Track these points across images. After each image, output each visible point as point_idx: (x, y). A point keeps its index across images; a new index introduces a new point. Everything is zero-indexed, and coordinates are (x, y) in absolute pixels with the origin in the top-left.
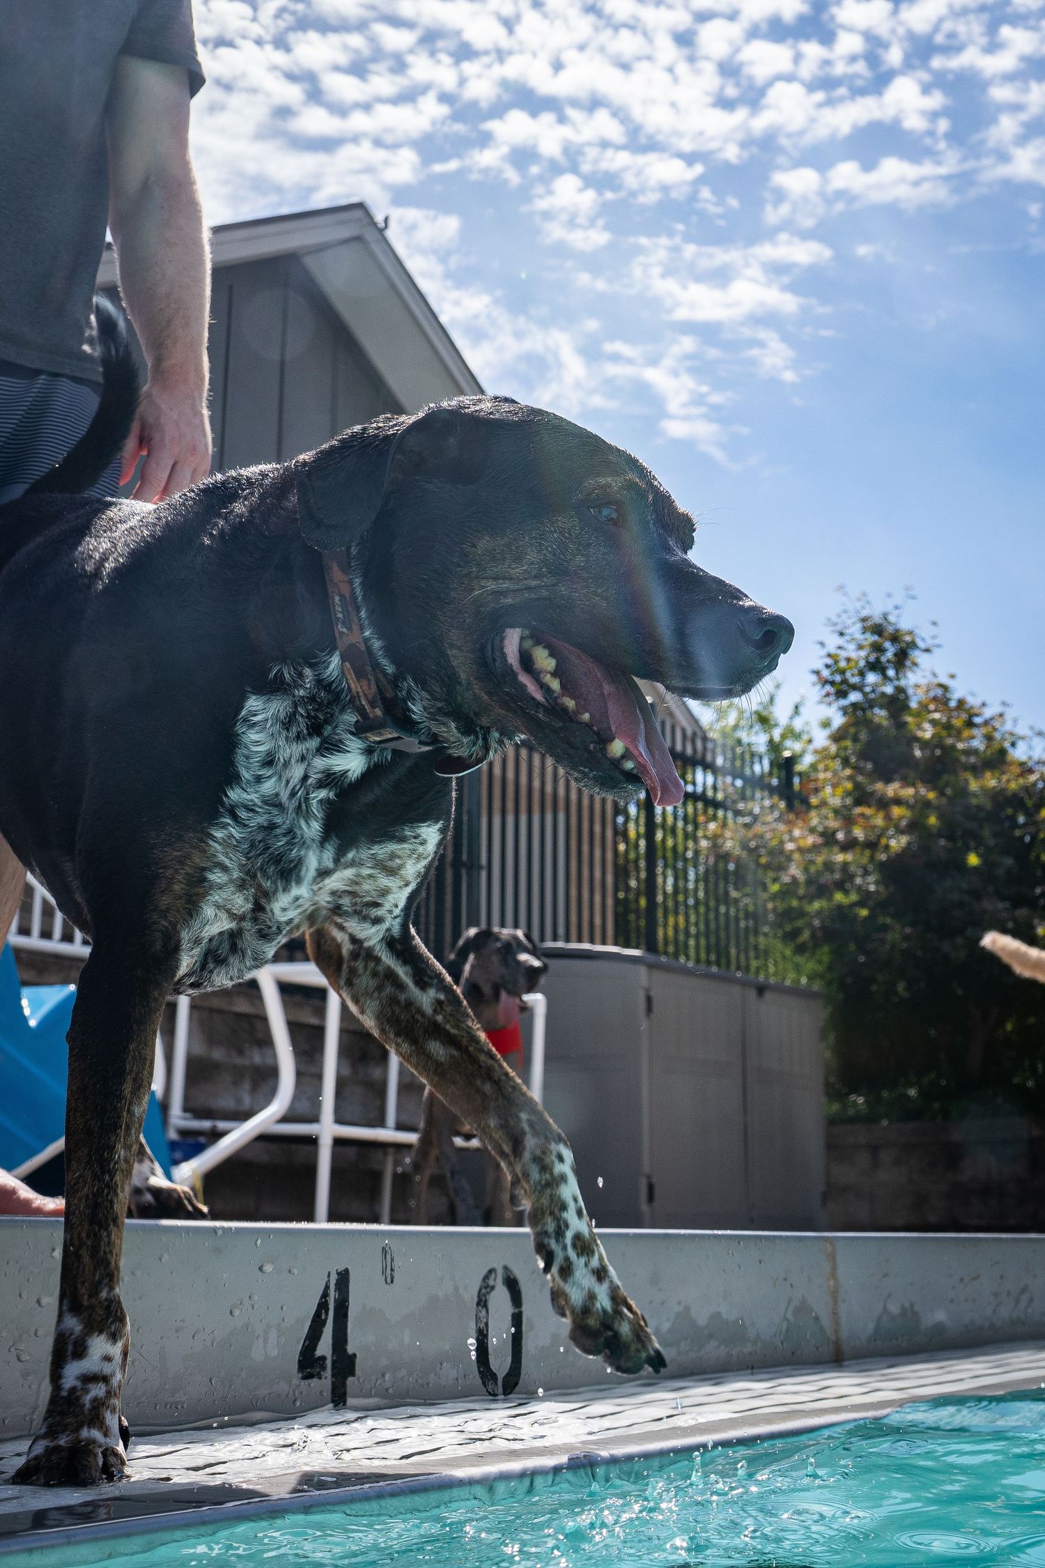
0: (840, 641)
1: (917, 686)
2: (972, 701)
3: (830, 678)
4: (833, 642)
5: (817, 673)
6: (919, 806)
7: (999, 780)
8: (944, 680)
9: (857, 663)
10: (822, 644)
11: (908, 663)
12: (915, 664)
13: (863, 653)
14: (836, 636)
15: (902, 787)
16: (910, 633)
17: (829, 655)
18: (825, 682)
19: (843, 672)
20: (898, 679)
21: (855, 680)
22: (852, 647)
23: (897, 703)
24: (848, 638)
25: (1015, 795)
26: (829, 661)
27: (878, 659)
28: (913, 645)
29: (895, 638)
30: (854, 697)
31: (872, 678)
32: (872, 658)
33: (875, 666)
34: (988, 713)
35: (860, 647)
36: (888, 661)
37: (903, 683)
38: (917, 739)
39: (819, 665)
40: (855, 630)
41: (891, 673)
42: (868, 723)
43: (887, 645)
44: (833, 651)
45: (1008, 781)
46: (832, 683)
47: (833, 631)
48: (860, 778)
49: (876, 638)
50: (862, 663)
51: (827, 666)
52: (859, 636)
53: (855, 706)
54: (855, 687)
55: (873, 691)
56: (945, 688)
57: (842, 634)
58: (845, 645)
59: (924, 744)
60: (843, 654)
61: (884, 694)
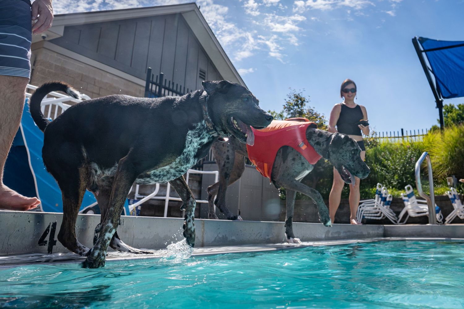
0: (290, 99)
1: (306, 109)
2: (318, 113)
8: (312, 108)
9: (292, 104)
11: (304, 104)
16: (305, 98)
19: (290, 106)
20: (301, 108)
21: (292, 108)
22: (292, 100)
23: (301, 113)
24: (291, 99)
26: (287, 103)
27: (297, 103)
28: (305, 101)
30: (292, 111)
31: (296, 107)
36: (300, 104)
37: (302, 108)
40: (293, 97)
41: (300, 106)
43: (299, 100)
47: (288, 97)
55: (296, 110)
61: (298, 111)
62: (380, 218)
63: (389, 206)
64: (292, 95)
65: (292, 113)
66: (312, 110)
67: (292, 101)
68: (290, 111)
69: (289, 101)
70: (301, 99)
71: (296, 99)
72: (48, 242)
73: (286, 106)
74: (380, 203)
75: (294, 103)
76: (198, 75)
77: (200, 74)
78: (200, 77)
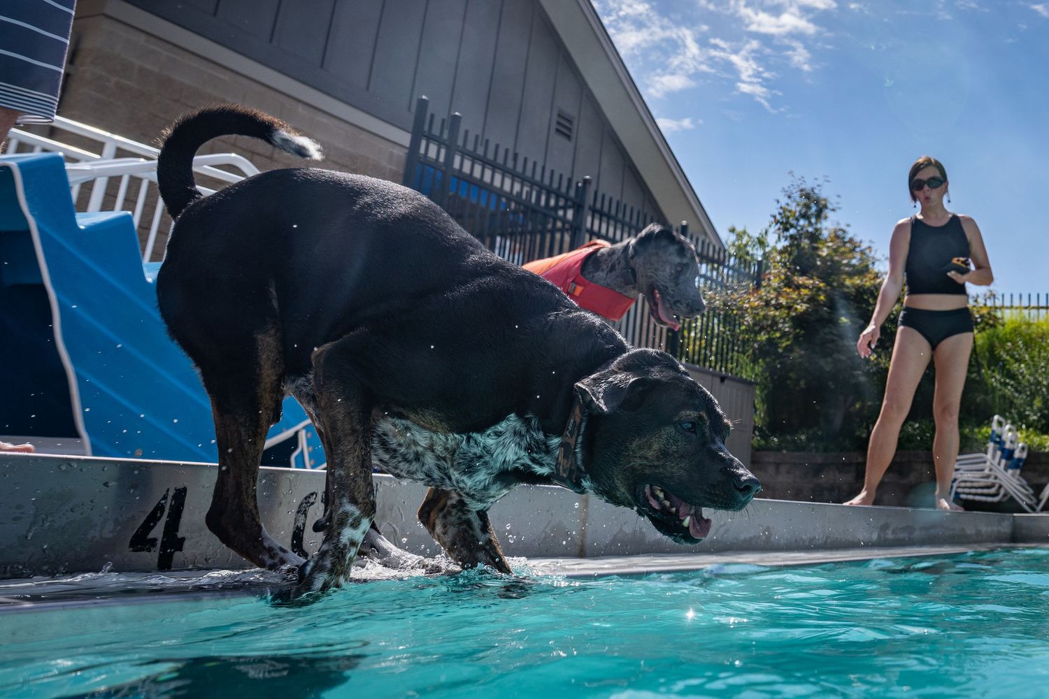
2: (857, 239)
3: (781, 221)
4: (784, 201)
5: (775, 217)
7: (862, 281)
8: (843, 226)
13: (798, 209)
16: (825, 200)
17: (781, 208)
18: (777, 222)
19: (788, 218)
20: (816, 224)
21: (794, 222)
23: (814, 237)
25: (869, 289)
27: (806, 212)
28: (825, 206)
29: (817, 202)
31: (802, 222)
32: (803, 211)
33: (805, 216)
34: (864, 246)
35: (798, 205)
36: (812, 214)
37: (819, 226)
39: (776, 213)
40: (796, 195)
41: (813, 220)
43: (812, 205)
44: (783, 205)
45: (866, 281)
46: (782, 223)
48: (789, 274)
50: (797, 214)
51: (780, 214)
52: (798, 199)
54: (792, 226)
55: (802, 229)
57: (789, 197)
59: (822, 259)
61: (807, 231)
62: (996, 499)
63: (1018, 472)
64: (794, 191)
65: (792, 237)
66: (844, 232)
67: (793, 207)
68: (786, 230)
69: (788, 204)
70: (817, 204)
71: (804, 201)
72: (159, 543)
73: (778, 217)
74: (999, 464)
75: (800, 211)
76: (554, 126)
77: (559, 123)
78: (558, 130)
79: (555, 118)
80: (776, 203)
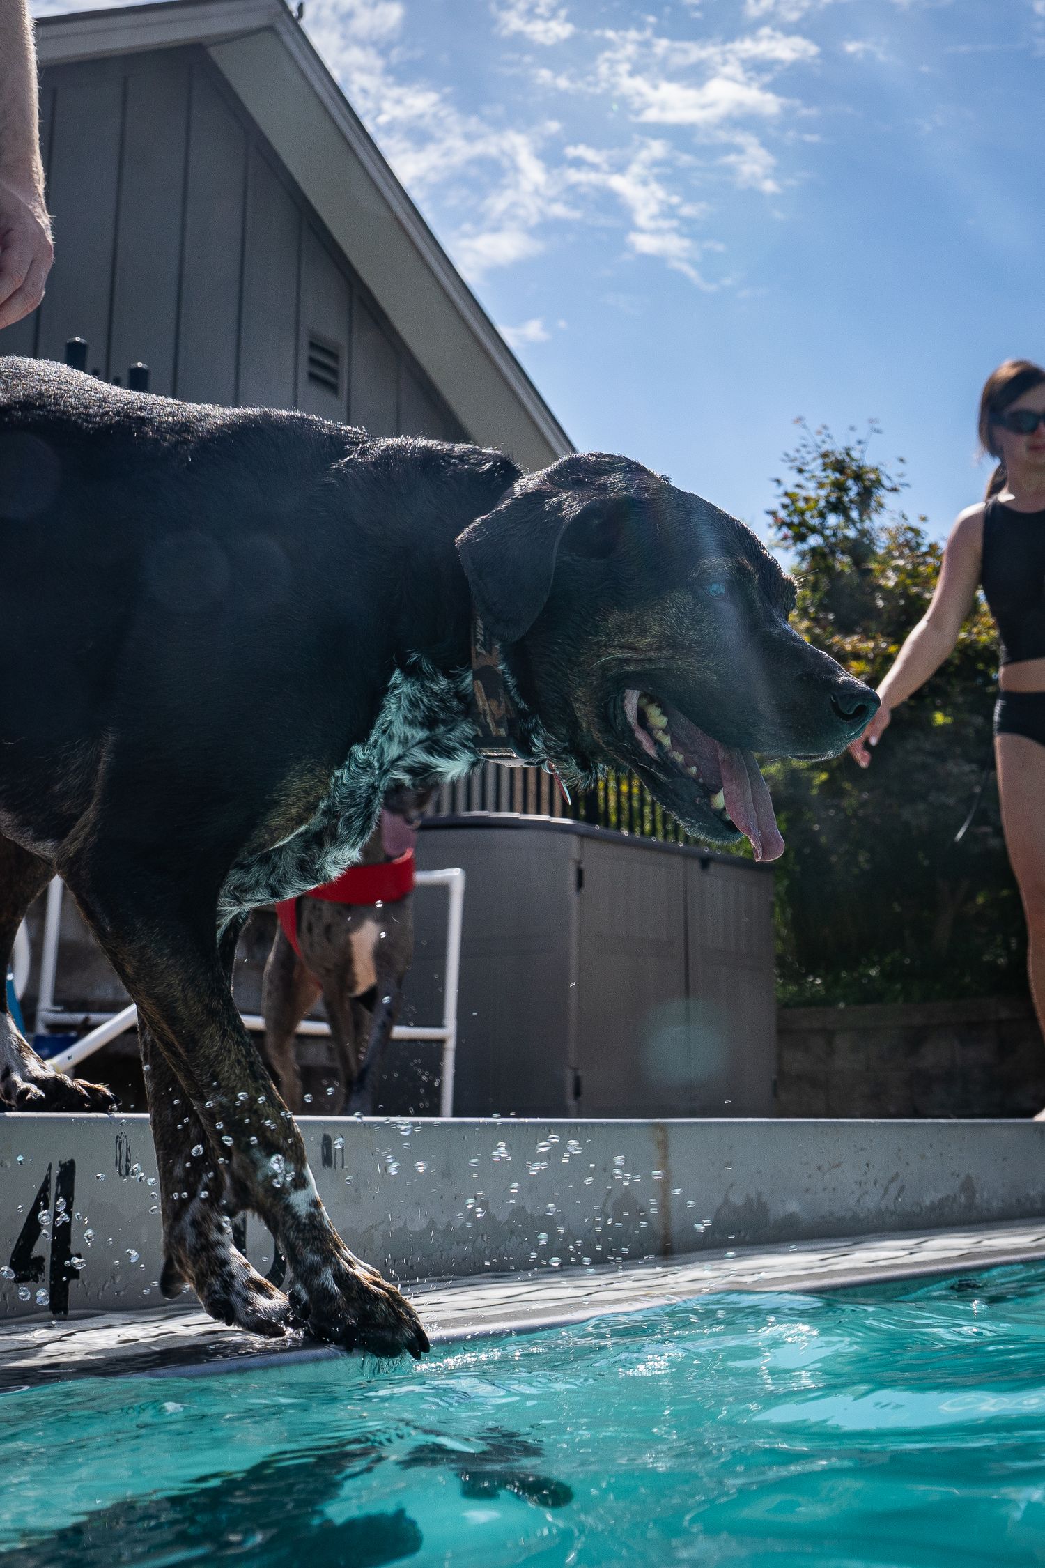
0: (799, 479)
1: (882, 529)
3: (788, 520)
4: (792, 479)
6: (879, 660)
7: (970, 633)
8: (915, 523)
9: (817, 501)
10: (778, 482)
11: (873, 504)
12: (881, 505)
13: (823, 492)
14: (794, 473)
15: (860, 641)
17: (788, 494)
18: (781, 524)
19: (801, 513)
20: (862, 520)
21: (815, 522)
22: (812, 485)
23: (860, 550)
24: (807, 475)
25: (986, 648)
26: (786, 501)
27: (840, 499)
28: (878, 484)
29: (859, 476)
30: (814, 541)
31: (833, 520)
32: (833, 498)
33: (837, 507)
35: (821, 485)
36: (851, 501)
37: (867, 524)
38: (880, 588)
39: (775, 504)
41: (855, 514)
42: (829, 570)
43: (850, 483)
44: (792, 489)
45: (979, 633)
46: (789, 525)
47: (791, 468)
48: (817, 631)
49: (838, 475)
50: (822, 503)
51: (785, 506)
53: (814, 551)
54: (814, 530)
55: (835, 535)
56: (917, 532)
57: (801, 471)
58: (803, 482)
59: (888, 594)
60: (803, 493)
61: (846, 537)
68: (802, 539)
76: (304, 367)
77: (312, 361)
78: (313, 377)
79: (305, 352)
80: (775, 484)
